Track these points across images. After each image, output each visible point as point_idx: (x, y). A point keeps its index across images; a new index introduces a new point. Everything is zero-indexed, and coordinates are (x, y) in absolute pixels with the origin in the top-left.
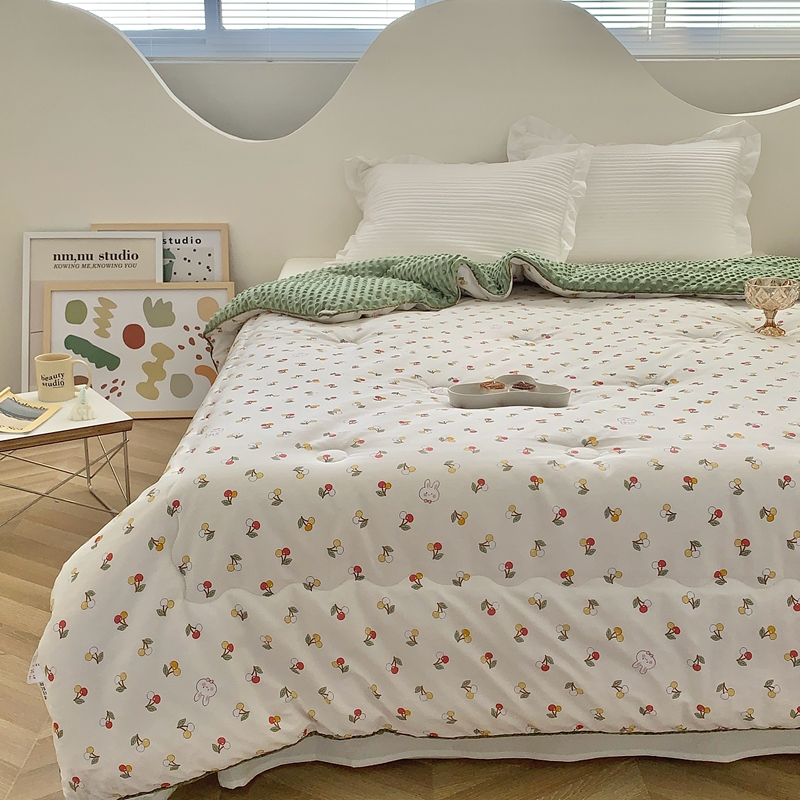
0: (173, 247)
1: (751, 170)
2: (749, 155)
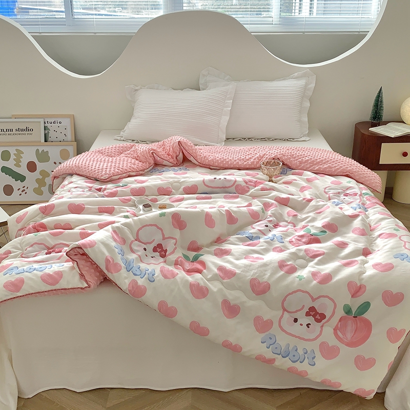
0: (48, 125)
1: (310, 93)
2: (309, 86)
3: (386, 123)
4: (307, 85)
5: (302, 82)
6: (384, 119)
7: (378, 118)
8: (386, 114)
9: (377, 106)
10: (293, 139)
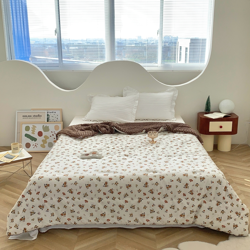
0: (49, 114)
1: (175, 99)
2: (175, 95)
4: (174, 95)
5: (172, 93)
6: (211, 111)
7: (208, 110)
10: (168, 120)
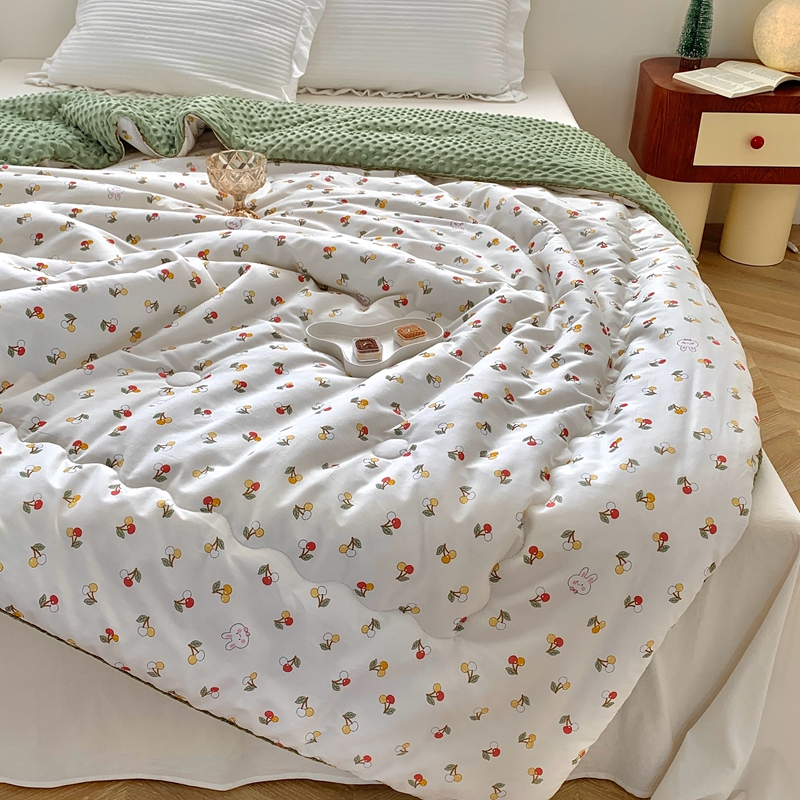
3: (714, 63)
7: (697, 48)
8: (716, 39)
9: (697, 17)
10: (485, 96)
